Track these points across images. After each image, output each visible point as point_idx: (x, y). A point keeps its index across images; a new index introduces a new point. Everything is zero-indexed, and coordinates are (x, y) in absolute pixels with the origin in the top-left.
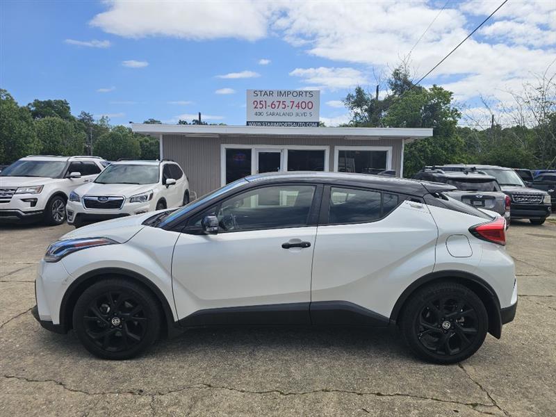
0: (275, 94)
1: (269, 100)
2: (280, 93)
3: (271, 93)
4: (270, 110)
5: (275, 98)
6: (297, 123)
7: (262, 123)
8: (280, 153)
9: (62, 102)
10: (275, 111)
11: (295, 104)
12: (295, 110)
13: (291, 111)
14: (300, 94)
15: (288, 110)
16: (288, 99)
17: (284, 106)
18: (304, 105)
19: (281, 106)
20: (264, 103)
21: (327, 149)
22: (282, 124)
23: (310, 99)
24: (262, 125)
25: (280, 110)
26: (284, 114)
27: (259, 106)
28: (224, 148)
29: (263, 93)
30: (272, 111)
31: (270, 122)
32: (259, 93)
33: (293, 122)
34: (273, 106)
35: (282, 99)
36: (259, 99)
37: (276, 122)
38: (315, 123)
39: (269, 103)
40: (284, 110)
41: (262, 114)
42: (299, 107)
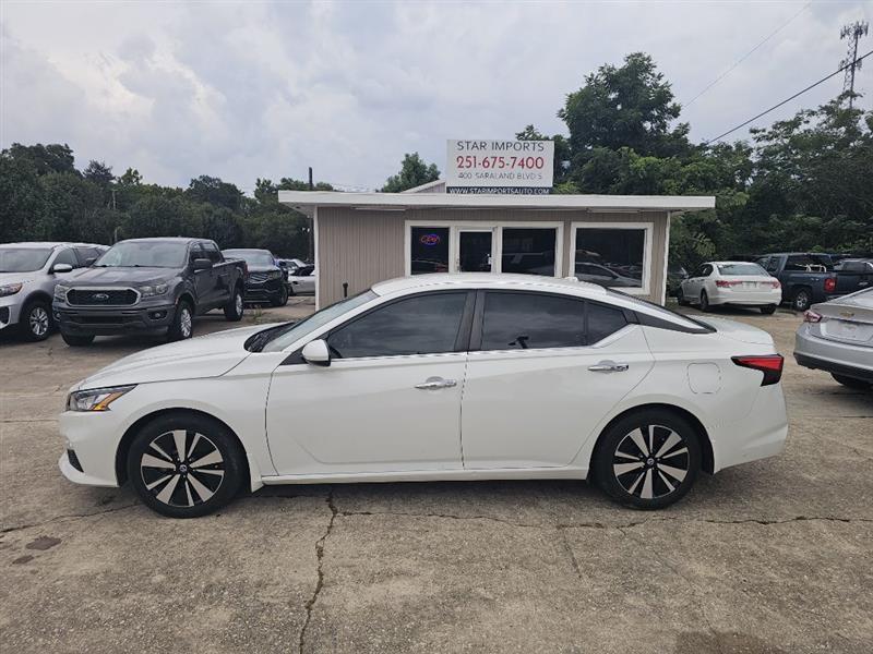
0: (489, 146)
1: (480, 155)
2: (496, 145)
3: (483, 145)
4: (480, 169)
5: (489, 153)
6: (522, 188)
7: (469, 190)
8: (490, 233)
9: (61, 147)
10: (489, 170)
11: (517, 163)
12: (518, 169)
13: (511, 171)
14: (525, 145)
15: (507, 170)
16: (507, 154)
17: (501, 164)
18: (530, 163)
19: (498, 164)
20: (472, 160)
21: (559, 226)
22: (499, 190)
23: (540, 154)
24: (469, 192)
25: (496, 170)
26: (501, 176)
27: (465, 164)
28: (409, 225)
29: (471, 145)
30: (484, 171)
31: (481, 188)
32: (465, 145)
33: (515, 188)
34: (486, 164)
35: (498, 153)
36: (464, 153)
37: (491, 188)
38: (546, 188)
39: (480, 160)
40: (502, 171)
41: (469, 176)
42: (523, 166)
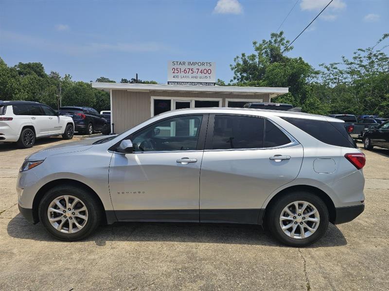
0: (187, 64)
1: (183, 68)
2: (189, 63)
3: (184, 63)
4: (183, 74)
5: (187, 67)
6: (201, 83)
8: (189, 103)
10: (187, 75)
11: (199, 72)
12: (200, 74)
13: (197, 75)
14: (203, 64)
15: (194, 74)
16: (195, 67)
17: (192, 72)
18: (205, 72)
20: (179, 70)
21: (220, 100)
22: (191, 83)
23: (210, 68)
24: (178, 84)
25: (190, 75)
26: (192, 77)
27: (176, 71)
28: (153, 98)
29: (178, 63)
30: (185, 75)
31: (183, 82)
32: (176, 63)
33: (198, 83)
34: (185, 72)
35: (191, 67)
36: (176, 67)
37: (187, 83)
38: (212, 83)
39: (182, 70)
40: (192, 75)
41: (177, 77)
42: (202, 73)
